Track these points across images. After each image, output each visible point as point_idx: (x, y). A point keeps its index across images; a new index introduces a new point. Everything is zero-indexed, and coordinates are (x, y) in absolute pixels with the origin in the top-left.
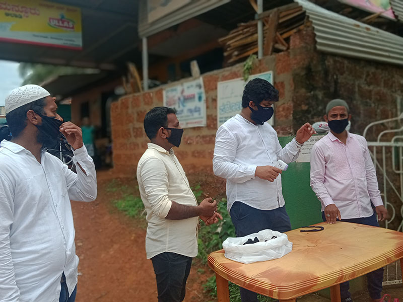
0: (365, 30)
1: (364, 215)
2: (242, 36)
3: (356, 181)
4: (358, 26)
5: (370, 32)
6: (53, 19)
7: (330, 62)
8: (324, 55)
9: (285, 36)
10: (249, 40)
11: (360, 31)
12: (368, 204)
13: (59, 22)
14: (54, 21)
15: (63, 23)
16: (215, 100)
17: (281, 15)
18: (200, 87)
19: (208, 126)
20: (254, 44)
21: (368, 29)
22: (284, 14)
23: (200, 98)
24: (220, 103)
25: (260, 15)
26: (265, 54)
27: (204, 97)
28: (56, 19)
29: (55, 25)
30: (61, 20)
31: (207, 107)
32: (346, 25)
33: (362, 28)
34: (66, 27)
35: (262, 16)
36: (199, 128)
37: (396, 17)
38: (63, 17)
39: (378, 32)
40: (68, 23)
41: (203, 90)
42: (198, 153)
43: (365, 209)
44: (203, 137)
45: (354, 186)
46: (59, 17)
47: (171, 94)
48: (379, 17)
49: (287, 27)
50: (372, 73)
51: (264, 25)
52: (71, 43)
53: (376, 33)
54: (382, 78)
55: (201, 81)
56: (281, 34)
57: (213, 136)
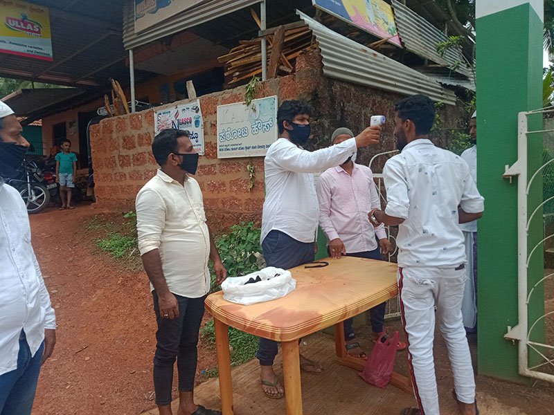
0: (373, 56)
1: (369, 248)
2: (244, 55)
3: (361, 214)
4: (365, 51)
5: (377, 58)
6: (12, 19)
7: (337, 88)
8: (331, 79)
9: (291, 57)
11: (367, 56)
12: (372, 237)
13: (19, 24)
14: (14, 22)
15: (25, 25)
16: (214, 126)
17: (286, 34)
18: (196, 110)
19: (206, 155)
20: (258, 64)
21: (375, 55)
22: (289, 32)
23: (197, 122)
24: (220, 129)
25: (264, 31)
26: (268, 77)
27: (201, 122)
28: (15, 20)
29: (15, 27)
30: (23, 21)
31: (205, 134)
32: (352, 49)
33: (369, 53)
34: (29, 30)
35: (265, 34)
37: (402, 44)
38: (25, 18)
39: (384, 58)
40: (33, 25)
41: (200, 114)
43: (369, 242)
45: (360, 219)
46: (20, 18)
47: (162, 118)
48: (387, 43)
49: (292, 47)
50: (378, 102)
51: (268, 44)
52: (38, 51)
53: (383, 60)
54: (387, 108)
55: (198, 103)
56: (286, 55)
57: (212, 165)
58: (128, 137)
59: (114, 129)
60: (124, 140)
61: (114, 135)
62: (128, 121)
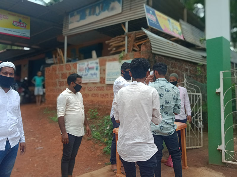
4: (168, 43)
5: (173, 45)
6: (15, 22)
7: (157, 58)
8: (155, 54)
9: (138, 44)
10: (121, 44)
11: (169, 45)
13: (18, 24)
14: (16, 23)
15: (20, 24)
16: (104, 70)
17: (137, 34)
18: (97, 63)
19: (101, 82)
20: (123, 46)
21: (173, 44)
23: (97, 69)
24: (107, 72)
25: (127, 33)
26: (128, 51)
27: (99, 68)
28: (17, 22)
29: (16, 25)
30: (19, 22)
31: (101, 73)
32: (163, 42)
33: (170, 43)
34: (22, 26)
35: (127, 34)
36: (96, 83)
37: (184, 39)
38: (20, 21)
39: (176, 45)
40: (23, 24)
41: (98, 65)
42: (95, 94)
44: (98, 87)
46: (19, 21)
47: (81, 66)
48: (178, 38)
50: (174, 63)
51: (128, 38)
52: (24, 35)
54: (178, 65)
55: (98, 60)
57: (103, 87)
58: (64, 73)
59: (57, 70)
60: (62, 75)
61: (57, 72)
62: (64, 67)
